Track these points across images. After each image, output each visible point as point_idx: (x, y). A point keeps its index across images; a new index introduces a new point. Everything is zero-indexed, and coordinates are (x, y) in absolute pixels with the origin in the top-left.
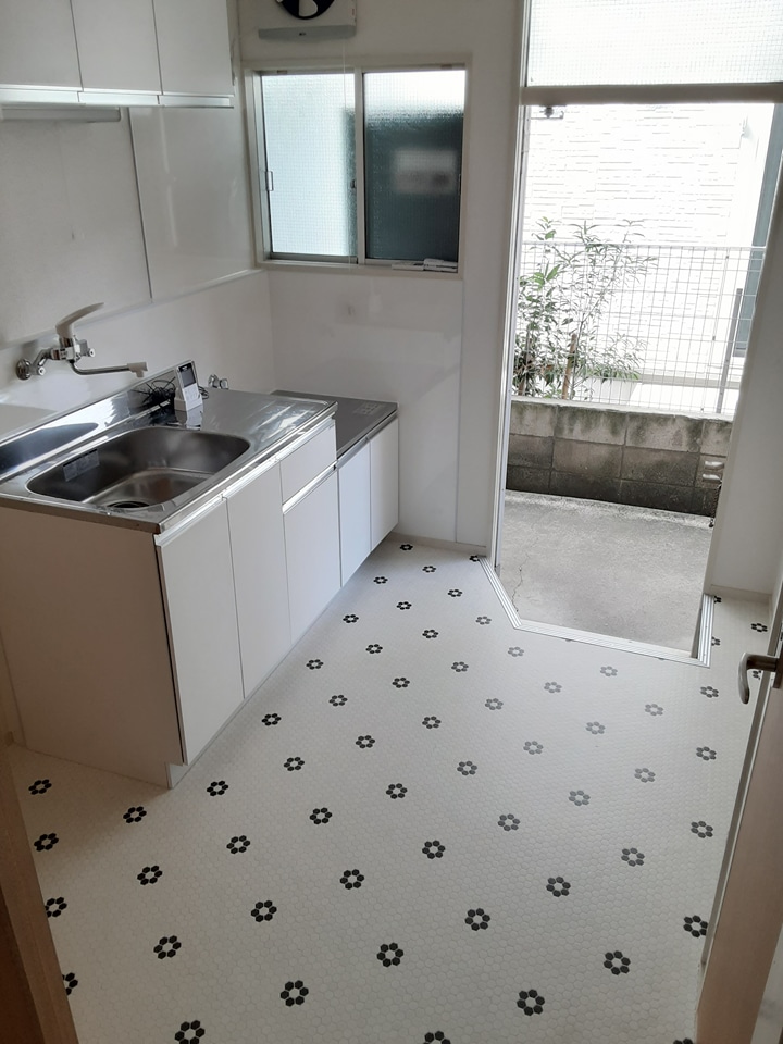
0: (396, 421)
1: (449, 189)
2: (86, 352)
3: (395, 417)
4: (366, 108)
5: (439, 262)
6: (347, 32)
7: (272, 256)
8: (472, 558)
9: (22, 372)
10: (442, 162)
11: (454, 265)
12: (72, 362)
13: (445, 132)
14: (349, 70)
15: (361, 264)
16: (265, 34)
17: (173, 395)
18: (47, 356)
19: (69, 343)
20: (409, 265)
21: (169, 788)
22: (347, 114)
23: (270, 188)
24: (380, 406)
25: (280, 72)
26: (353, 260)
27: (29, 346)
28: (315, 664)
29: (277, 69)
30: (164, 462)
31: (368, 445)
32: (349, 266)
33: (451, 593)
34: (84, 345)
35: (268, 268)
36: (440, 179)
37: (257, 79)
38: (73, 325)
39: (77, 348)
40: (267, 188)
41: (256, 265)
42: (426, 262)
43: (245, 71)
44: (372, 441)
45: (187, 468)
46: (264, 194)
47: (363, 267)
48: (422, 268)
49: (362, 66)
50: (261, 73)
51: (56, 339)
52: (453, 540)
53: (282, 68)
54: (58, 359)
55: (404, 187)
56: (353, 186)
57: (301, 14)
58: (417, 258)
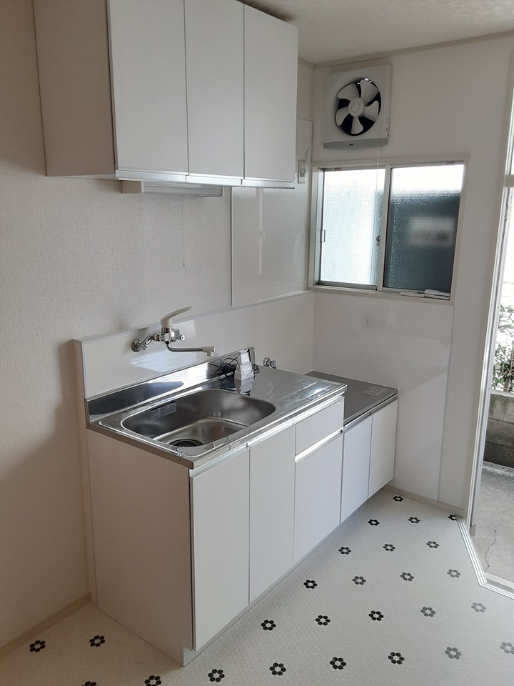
0: (396, 402)
1: (448, 244)
2: (178, 337)
3: (396, 399)
4: (392, 190)
5: (436, 292)
6: (382, 142)
7: (320, 283)
8: (451, 517)
9: (135, 347)
10: (444, 225)
11: (448, 295)
12: (167, 343)
13: (448, 206)
14: (381, 167)
15: (379, 291)
16: (327, 146)
17: (235, 369)
18: (152, 338)
19: (167, 331)
20: (413, 293)
21: (182, 666)
22: (379, 194)
23: (323, 241)
24: (384, 390)
25: (336, 169)
26: (374, 288)
27: (143, 330)
28: (310, 584)
29: (334, 167)
30: (220, 414)
31: (371, 417)
32: (370, 292)
33: (429, 544)
34: (177, 332)
35: (316, 291)
36: (442, 236)
37: (321, 173)
38: (171, 319)
39: (173, 334)
40: (321, 240)
41: (308, 288)
42: (426, 291)
43: (313, 168)
44: (374, 415)
45: (234, 420)
46: (318, 244)
47: (380, 293)
48: (423, 295)
49: (390, 164)
50: (324, 170)
51: (160, 328)
52: (436, 499)
53: (337, 166)
54: (158, 340)
55: (416, 241)
56: (378, 240)
57: (352, 133)
58: (420, 288)
